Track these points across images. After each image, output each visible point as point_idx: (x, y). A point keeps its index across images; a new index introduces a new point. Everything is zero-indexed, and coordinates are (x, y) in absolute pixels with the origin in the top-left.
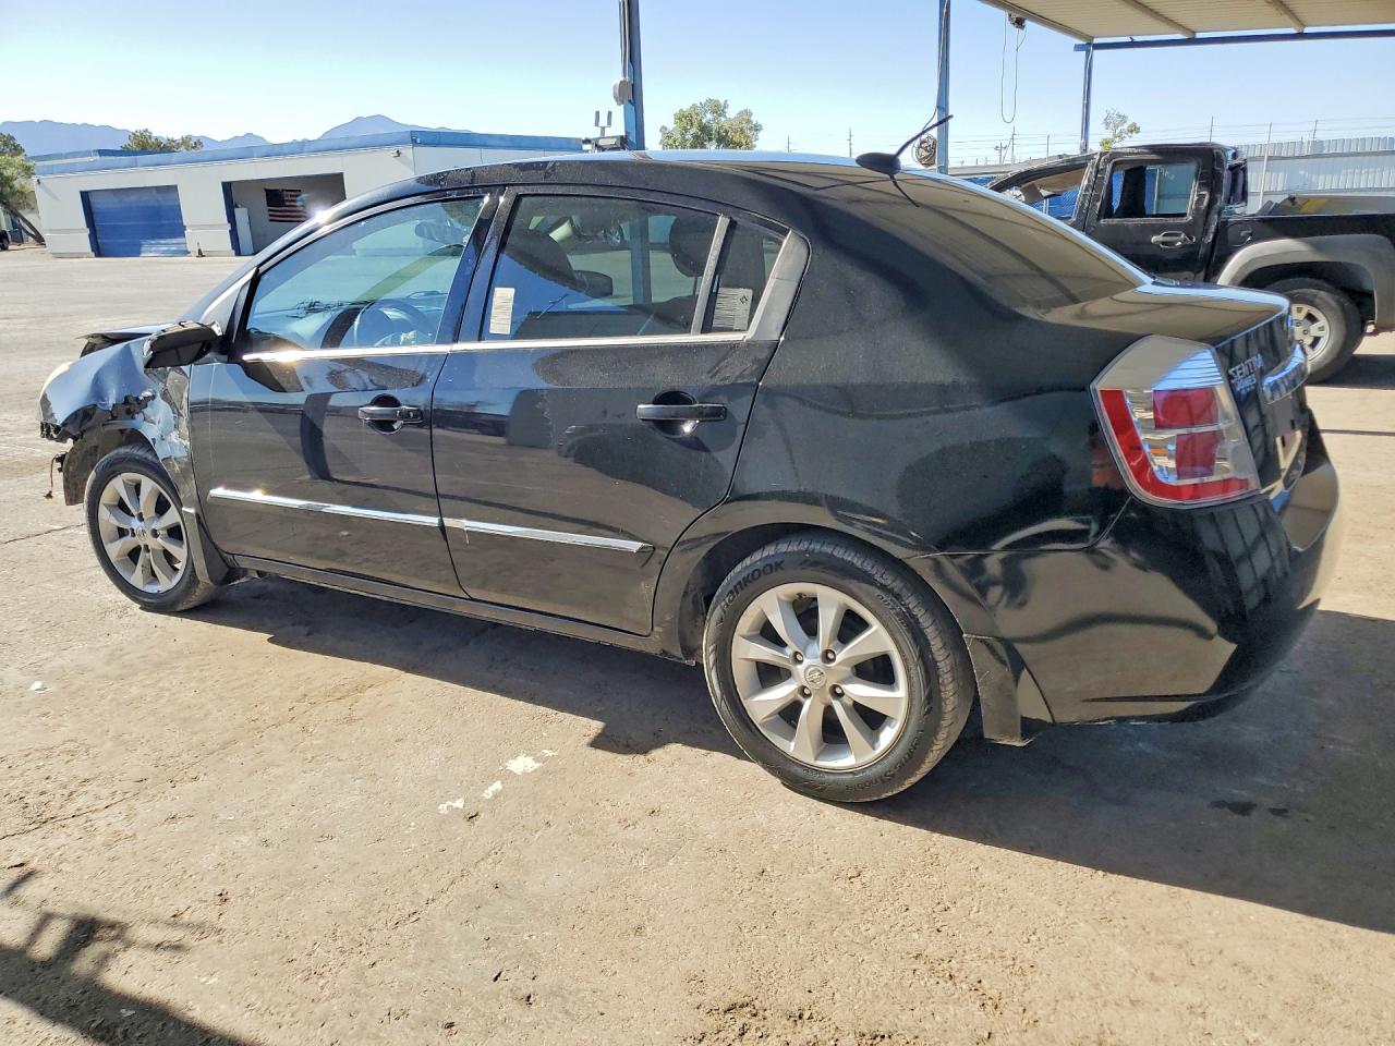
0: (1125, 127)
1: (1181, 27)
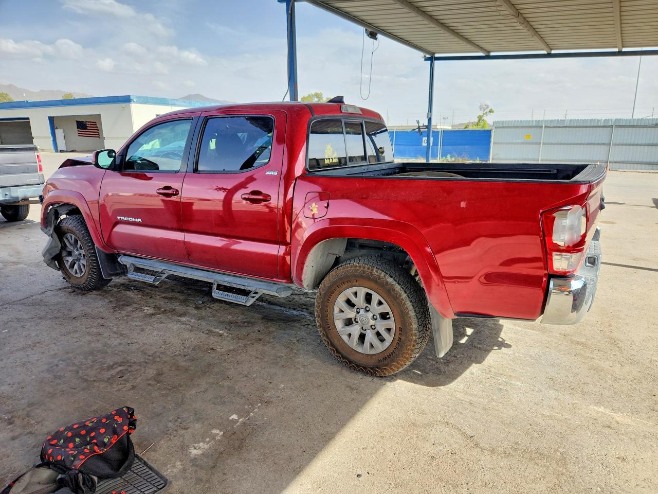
0: (488, 110)
1: (481, 49)
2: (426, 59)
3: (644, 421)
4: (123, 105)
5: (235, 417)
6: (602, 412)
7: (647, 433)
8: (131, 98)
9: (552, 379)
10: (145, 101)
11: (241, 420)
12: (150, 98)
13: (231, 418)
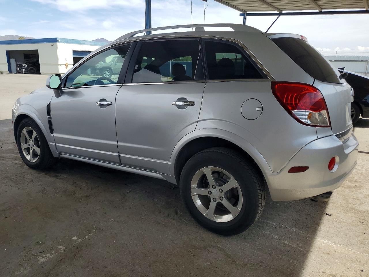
1: (276, 9)
2: (241, 15)
3: (354, 251)
4: (52, 44)
5: (75, 238)
6: (325, 243)
7: (354, 259)
8: (57, 39)
9: (295, 220)
10: (66, 41)
11: (79, 240)
12: (69, 39)
13: (73, 239)
